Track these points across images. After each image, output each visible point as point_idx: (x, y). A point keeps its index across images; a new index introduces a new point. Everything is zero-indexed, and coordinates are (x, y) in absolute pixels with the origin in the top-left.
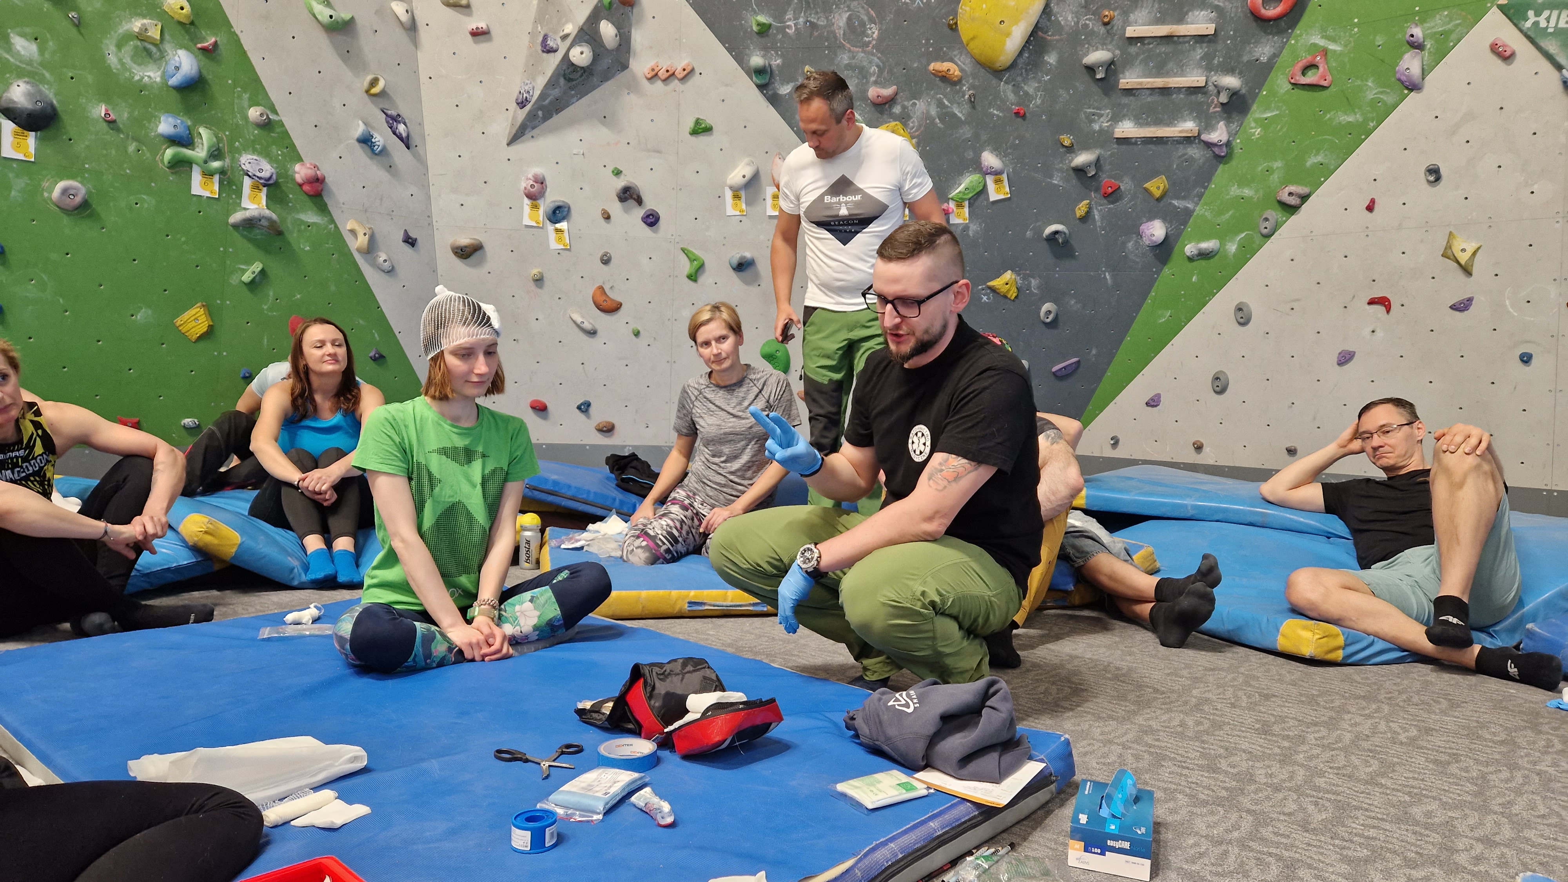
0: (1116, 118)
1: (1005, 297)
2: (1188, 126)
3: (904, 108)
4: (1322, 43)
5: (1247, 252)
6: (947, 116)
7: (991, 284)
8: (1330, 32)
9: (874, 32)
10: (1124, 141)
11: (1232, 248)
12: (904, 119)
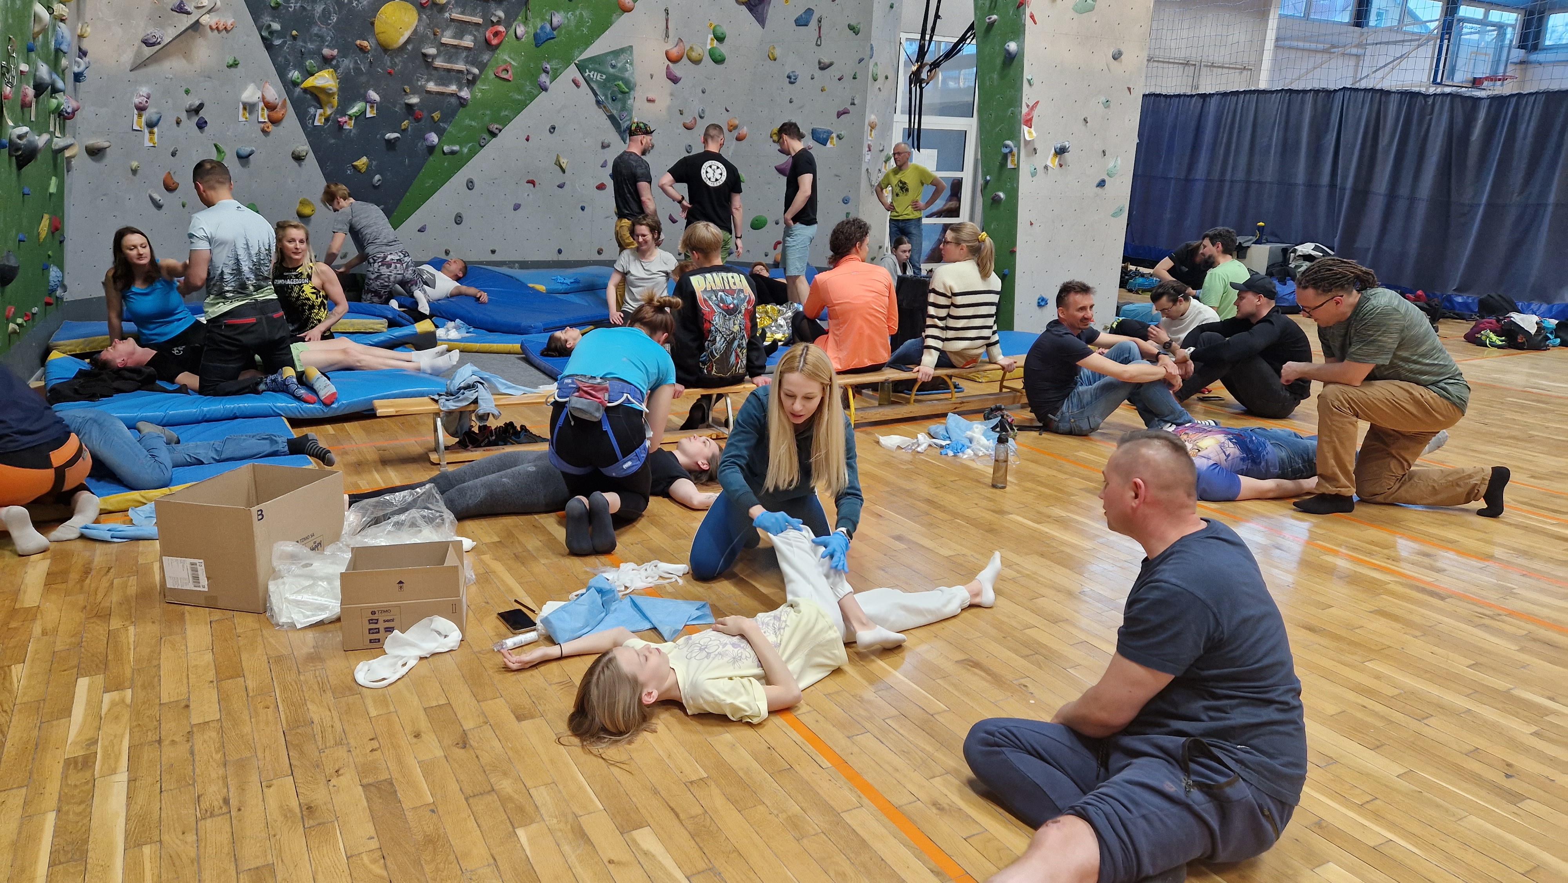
0: (428, 81)
1: (359, 171)
2: (453, 88)
3: (338, 61)
4: (509, 60)
5: (472, 153)
6: (357, 69)
7: (355, 163)
8: (512, 55)
9: (334, 18)
10: (428, 92)
11: (466, 150)
12: (336, 68)
